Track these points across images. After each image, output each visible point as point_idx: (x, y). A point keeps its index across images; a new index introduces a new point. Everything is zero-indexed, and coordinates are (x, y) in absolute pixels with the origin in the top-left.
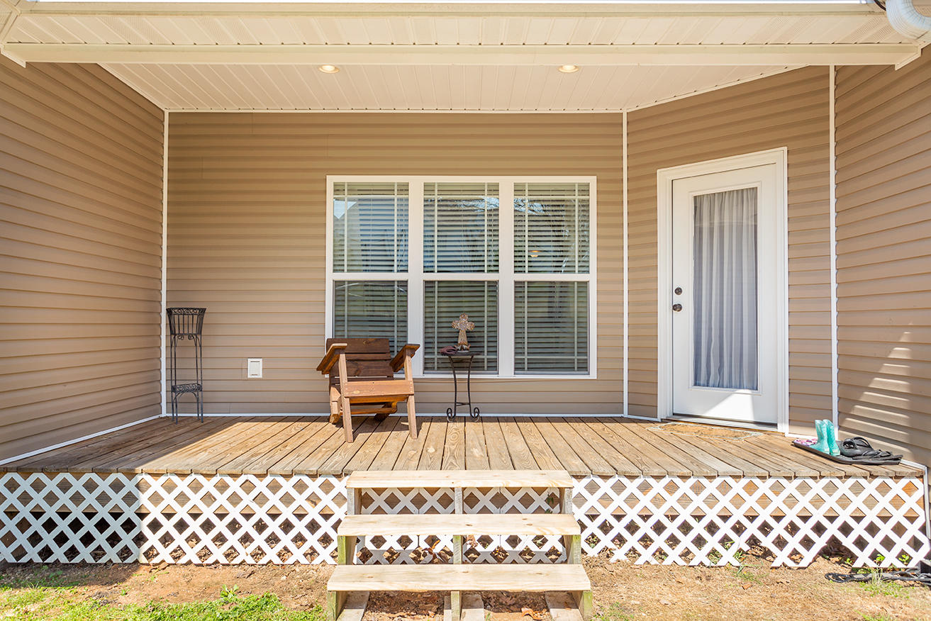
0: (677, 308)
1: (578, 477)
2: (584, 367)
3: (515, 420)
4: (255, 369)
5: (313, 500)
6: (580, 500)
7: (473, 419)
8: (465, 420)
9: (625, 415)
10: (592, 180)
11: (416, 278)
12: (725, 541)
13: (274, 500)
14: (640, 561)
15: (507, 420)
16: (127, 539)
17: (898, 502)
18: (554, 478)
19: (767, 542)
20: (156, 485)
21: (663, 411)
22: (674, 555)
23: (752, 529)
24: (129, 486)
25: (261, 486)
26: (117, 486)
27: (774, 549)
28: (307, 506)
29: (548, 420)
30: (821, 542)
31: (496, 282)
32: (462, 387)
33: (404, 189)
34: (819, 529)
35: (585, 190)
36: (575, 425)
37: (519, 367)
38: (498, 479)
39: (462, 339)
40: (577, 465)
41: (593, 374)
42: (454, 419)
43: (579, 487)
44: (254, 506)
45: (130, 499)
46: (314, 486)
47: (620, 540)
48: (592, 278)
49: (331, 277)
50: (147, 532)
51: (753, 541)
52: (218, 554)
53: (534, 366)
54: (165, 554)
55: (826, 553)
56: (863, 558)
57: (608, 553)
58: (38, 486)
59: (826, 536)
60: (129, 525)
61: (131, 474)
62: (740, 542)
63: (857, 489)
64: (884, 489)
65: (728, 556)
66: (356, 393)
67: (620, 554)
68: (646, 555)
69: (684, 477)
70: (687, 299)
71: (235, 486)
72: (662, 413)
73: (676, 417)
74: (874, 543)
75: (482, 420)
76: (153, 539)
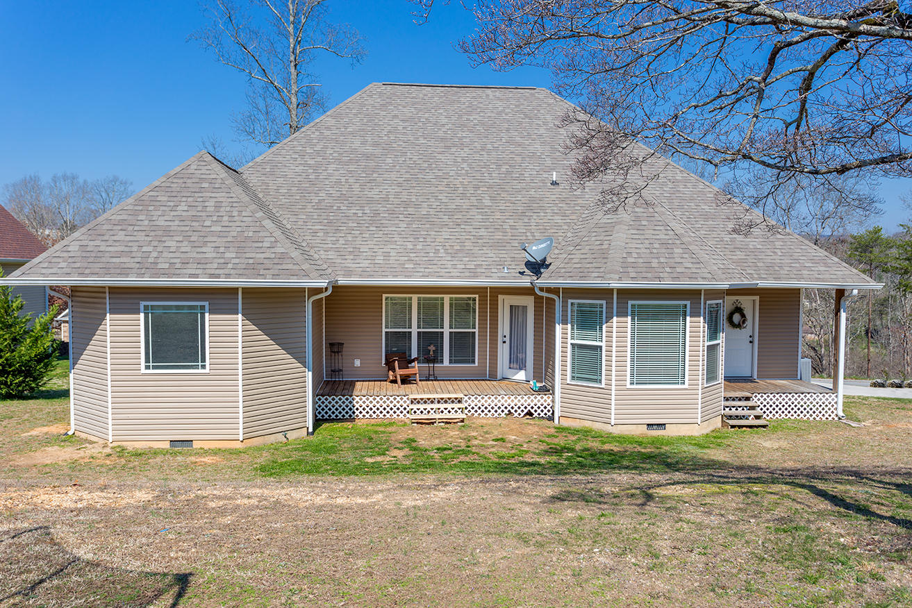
0: (504, 342)
1: (466, 396)
2: (473, 362)
3: (449, 380)
4: (357, 363)
5: (398, 402)
6: (466, 401)
7: (435, 380)
8: (432, 380)
9: (488, 378)
10: (477, 296)
11: (414, 330)
12: (503, 411)
13: (388, 402)
14: (481, 416)
15: (447, 380)
16: (350, 413)
17: (545, 401)
18: (460, 395)
19: (513, 411)
20: (357, 399)
21: (499, 377)
22: (489, 414)
23: (509, 408)
24: (350, 399)
25: (385, 399)
26: (347, 399)
27: (514, 413)
28: (397, 404)
29: (461, 380)
30: (526, 411)
31: (443, 332)
32: (431, 369)
33: (410, 299)
34: (526, 408)
35: (474, 300)
36: (464, 382)
37: (451, 362)
38: (446, 396)
39: (431, 353)
40: (466, 393)
41: (477, 364)
42: (428, 380)
43: (466, 398)
44: (383, 404)
45: (351, 402)
46: (398, 399)
47: (476, 411)
48: (476, 330)
49: (384, 330)
50: (355, 411)
51: (509, 411)
52: (374, 416)
53: (456, 362)
54: (361, 416)
55: (527, 414)
56: (536, 414)
57: (473, 415)
58: (326, 399)
59: (527, 409)
60: (350, 409)
61: (351, 396)
62: (506, 411)
63: (536, 398)
64: (542, 398)
65: (503, 415)
66: (401, 373)
67: (476, 414)
68: (483, 414)
69: (493, 395)
70: (507, 340)
71: (378, 399)
72: (498, 378)
73: (504, 379)
74: (539, 411)
75: (438, 380)
76: (357, 412)
